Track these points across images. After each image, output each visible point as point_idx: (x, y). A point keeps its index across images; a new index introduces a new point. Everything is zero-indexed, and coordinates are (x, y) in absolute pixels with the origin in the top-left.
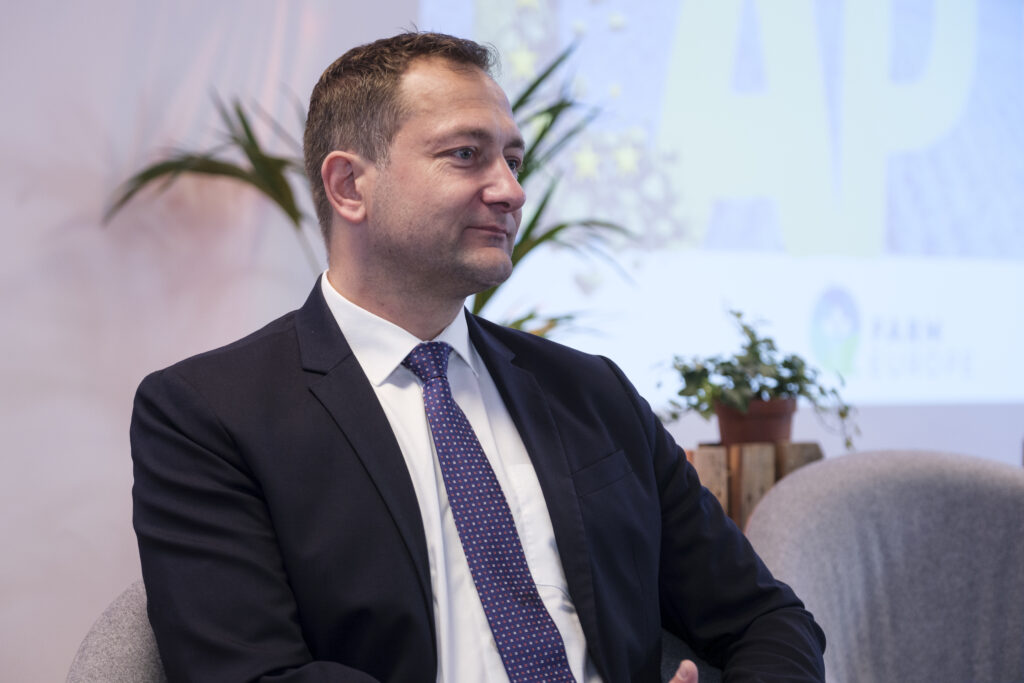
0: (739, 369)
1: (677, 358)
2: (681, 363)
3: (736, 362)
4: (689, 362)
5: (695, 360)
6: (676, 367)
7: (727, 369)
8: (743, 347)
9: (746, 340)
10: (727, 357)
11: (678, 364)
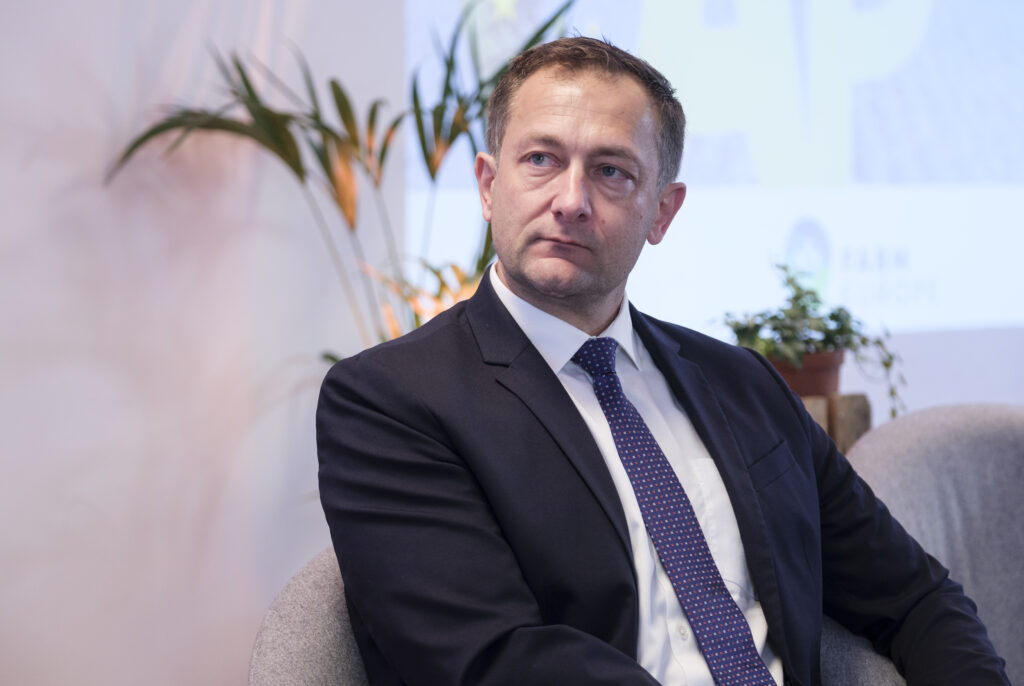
0: (788, 322)
1: (728, 315)
2: (733, 320)
3: (782, 316)
4: (741, 318)
5: (746, 316)
6: (727, 324)
7: (776, 323)
8: (788, 300)
9: (789, 292)
10: (774, 312)
11: (729, 320)
